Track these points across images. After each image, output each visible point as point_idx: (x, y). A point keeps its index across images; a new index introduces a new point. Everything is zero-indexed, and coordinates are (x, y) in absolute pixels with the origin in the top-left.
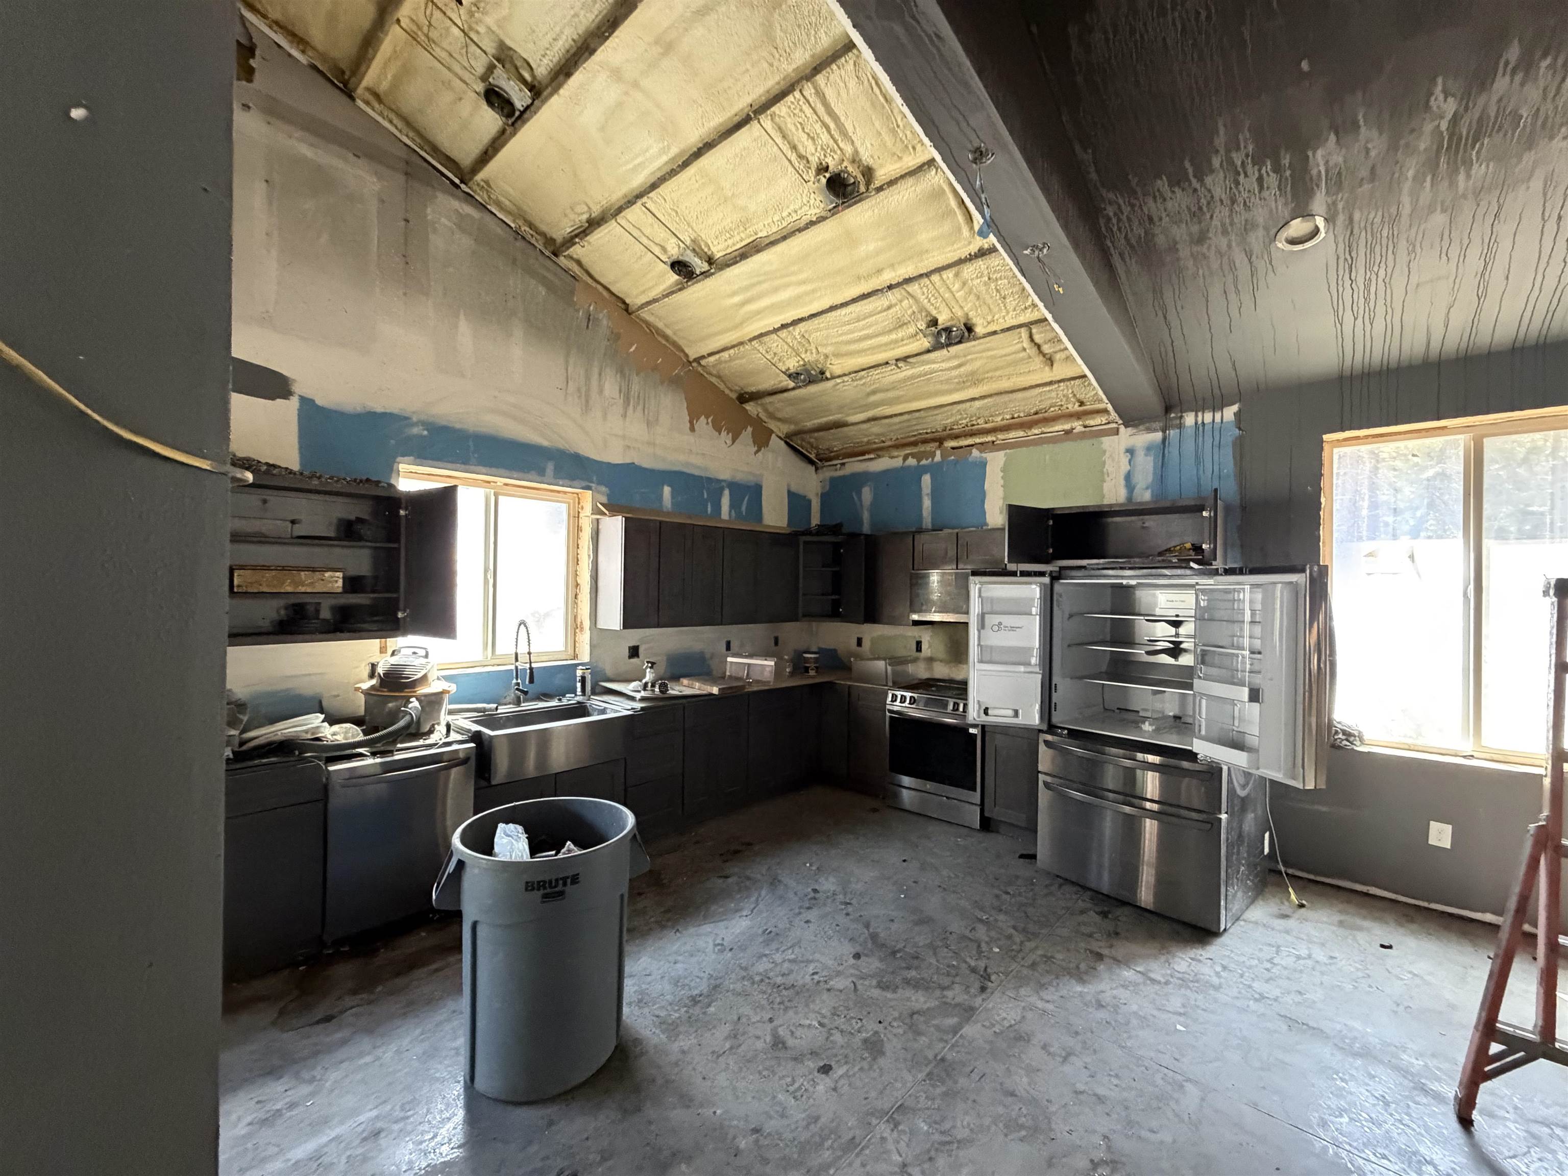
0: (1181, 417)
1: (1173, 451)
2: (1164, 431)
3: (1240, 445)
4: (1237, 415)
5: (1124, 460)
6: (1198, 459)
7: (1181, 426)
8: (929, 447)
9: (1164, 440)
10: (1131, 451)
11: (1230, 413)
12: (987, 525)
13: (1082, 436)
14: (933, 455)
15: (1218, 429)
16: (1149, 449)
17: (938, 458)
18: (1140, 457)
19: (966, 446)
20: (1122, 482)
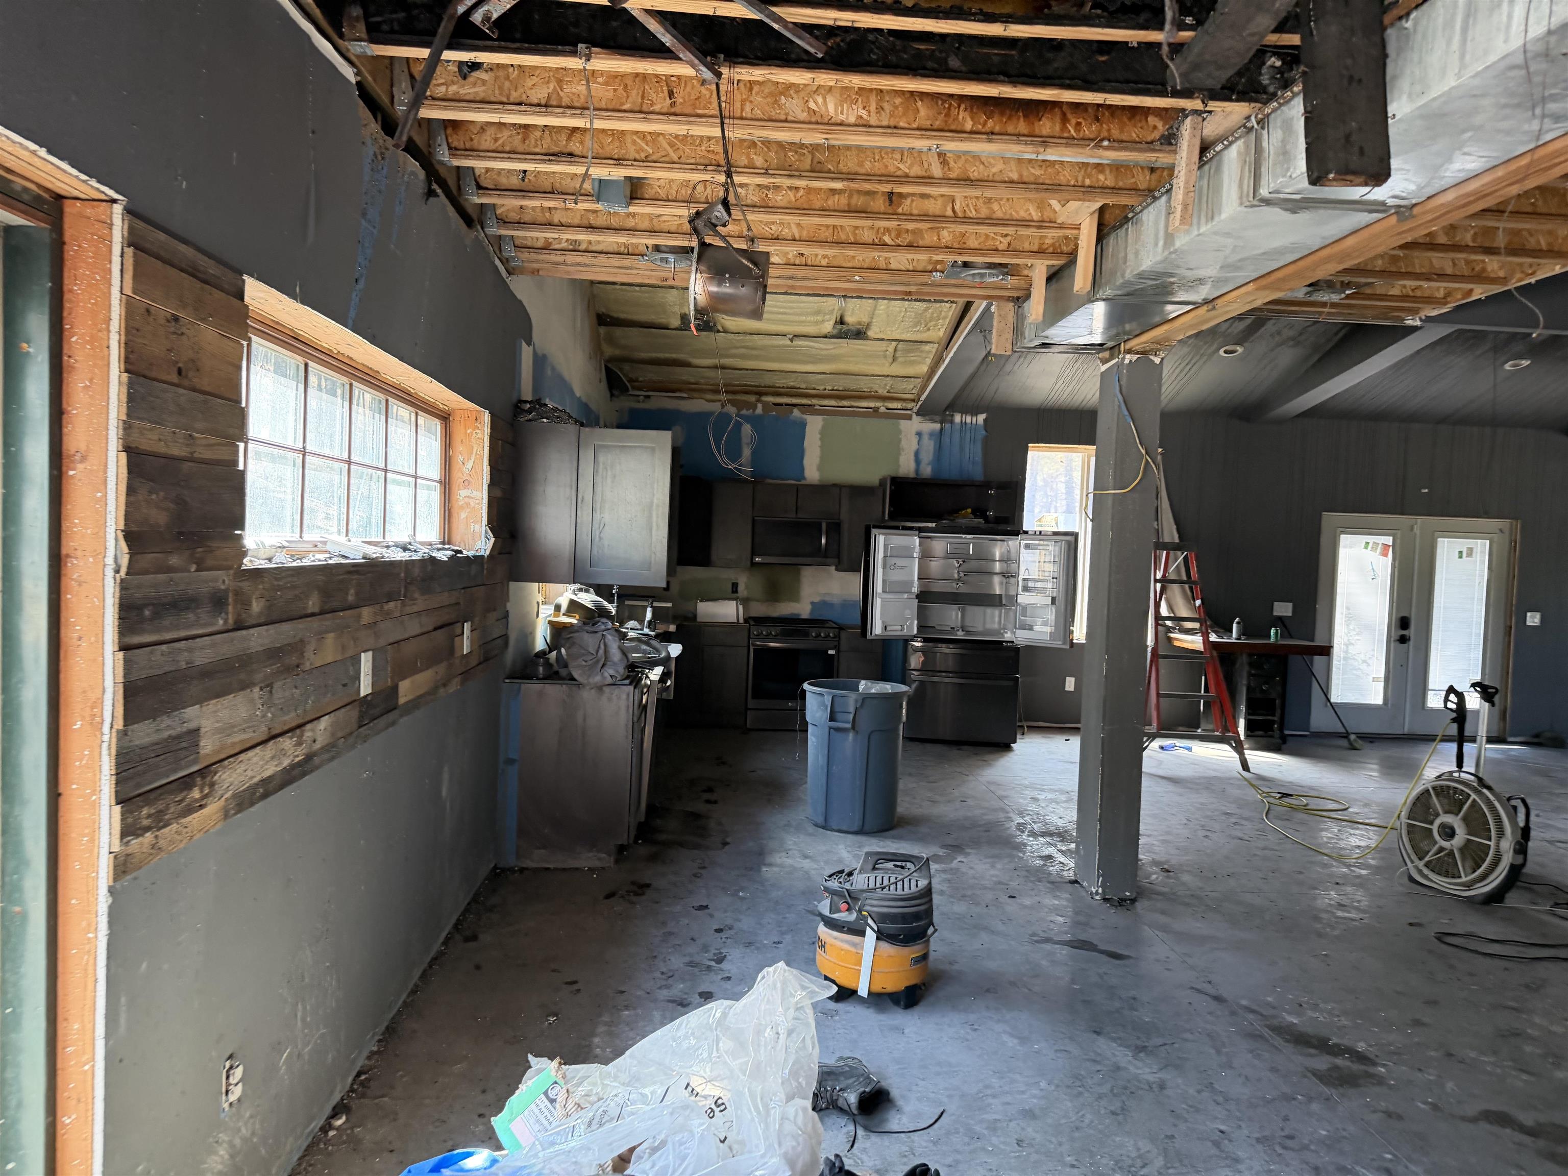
0: (952, 416)
1: (946, 439)
2: (942, 424)
3: (986, 442)
4: (985, 421)
5: (915, 440)
6: (962, 448)
7: (952, 422)
8: (752, 398)
9: (942, 429)
10: (919, 434)
11: (981, 418)
12: (804, 478)
13: (885, 416)
14: (755, 408)
15: (974, 427)
16: (931, 434)
17: (759, 410)
18: (926, 438)
19: (787, 405)
20: (912, 457)
